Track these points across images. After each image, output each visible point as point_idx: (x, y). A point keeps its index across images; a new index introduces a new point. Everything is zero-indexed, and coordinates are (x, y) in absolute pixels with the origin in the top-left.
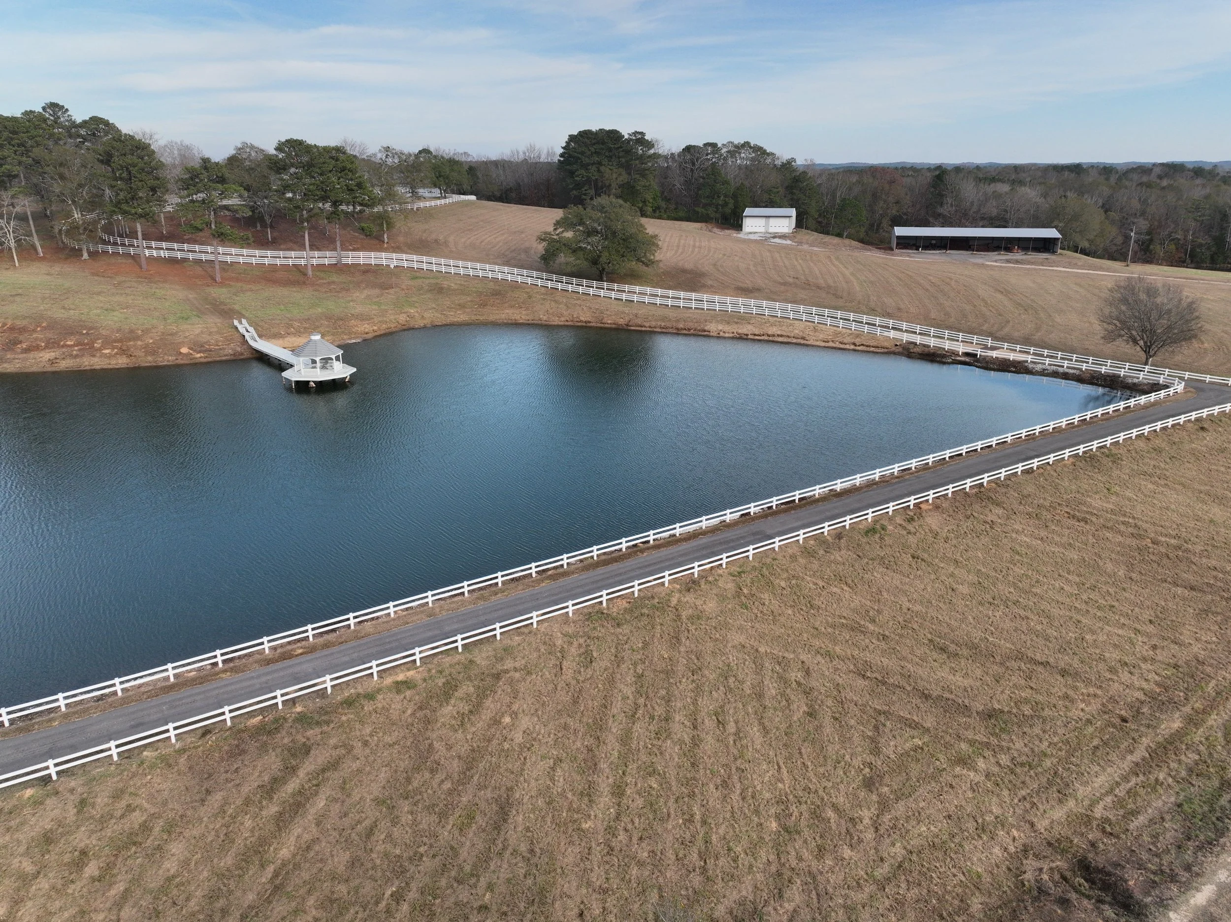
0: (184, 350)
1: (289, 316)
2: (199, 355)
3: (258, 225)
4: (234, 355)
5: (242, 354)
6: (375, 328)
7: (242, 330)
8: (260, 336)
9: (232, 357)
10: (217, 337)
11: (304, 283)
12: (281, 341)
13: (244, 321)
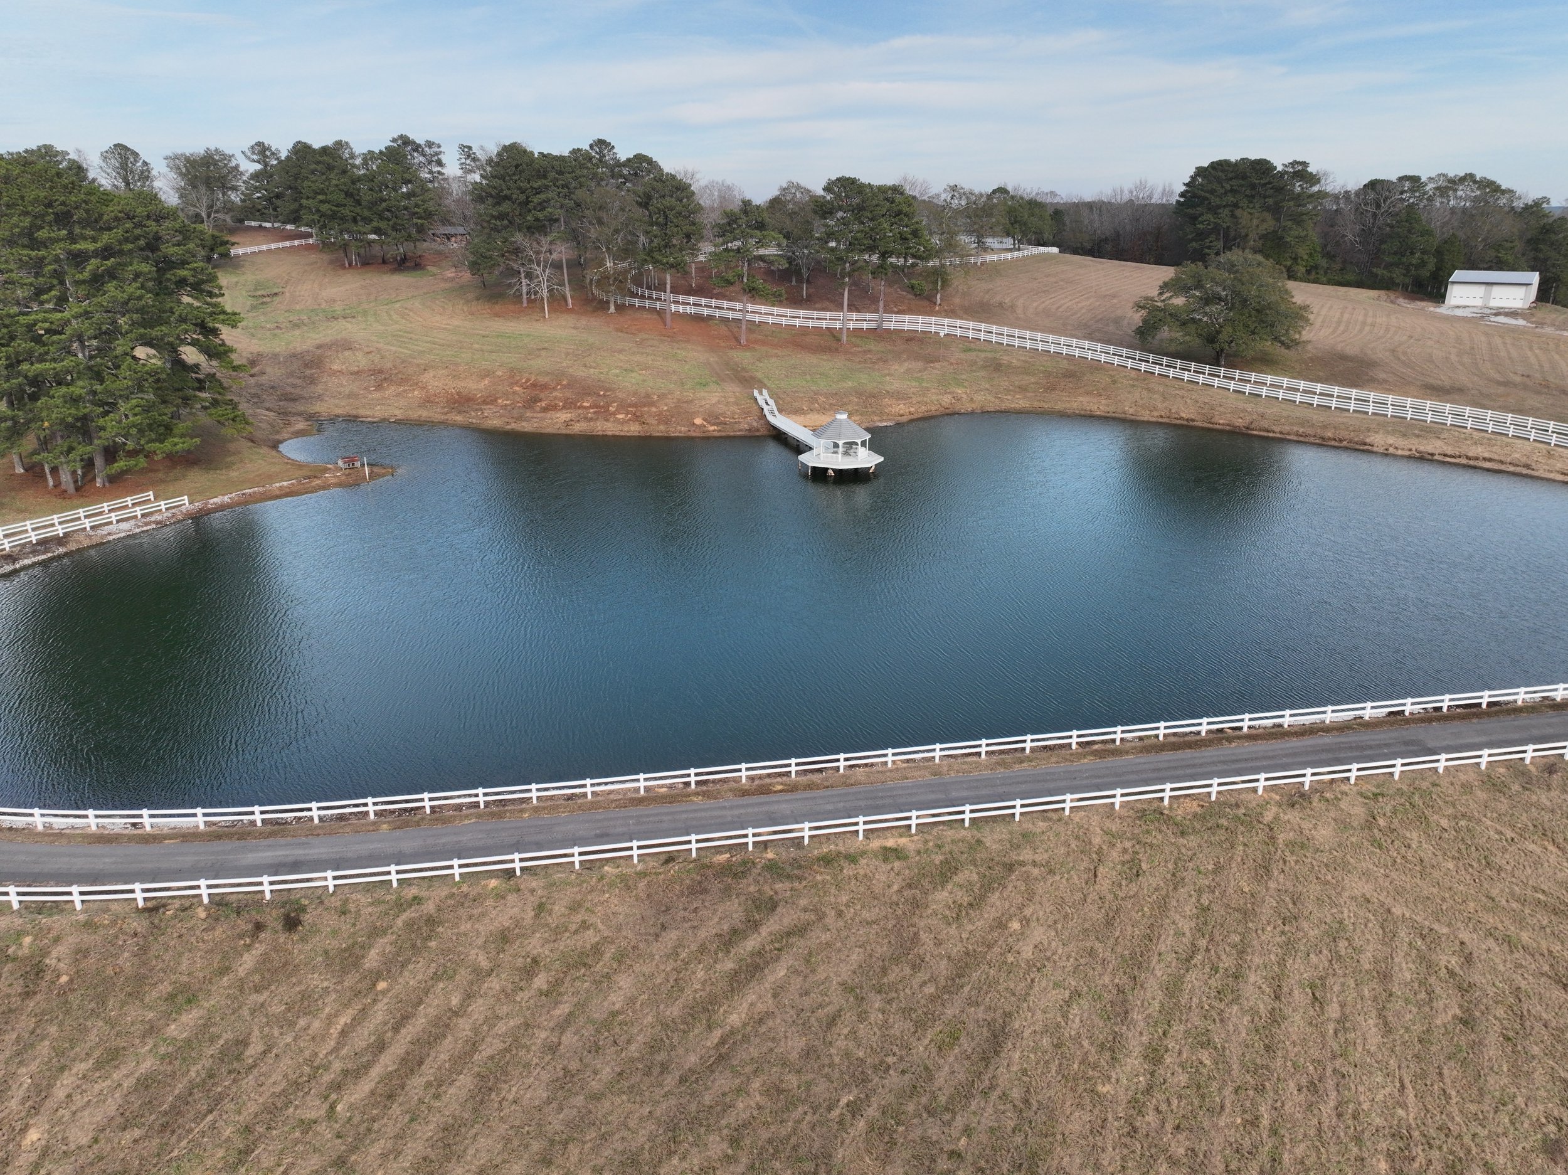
0: (698, 421)
1: (814, 388)
2: (712, 428)
3: (794, 279)
4: (749, 430)
5: (758, 430)
6: (912, 410)
7: (761, 402)
8: (780, 411)
9: (747, 433)
10: (735, 408)
11: (837, 350)
12: (801, 418)
13: (765, 392)
